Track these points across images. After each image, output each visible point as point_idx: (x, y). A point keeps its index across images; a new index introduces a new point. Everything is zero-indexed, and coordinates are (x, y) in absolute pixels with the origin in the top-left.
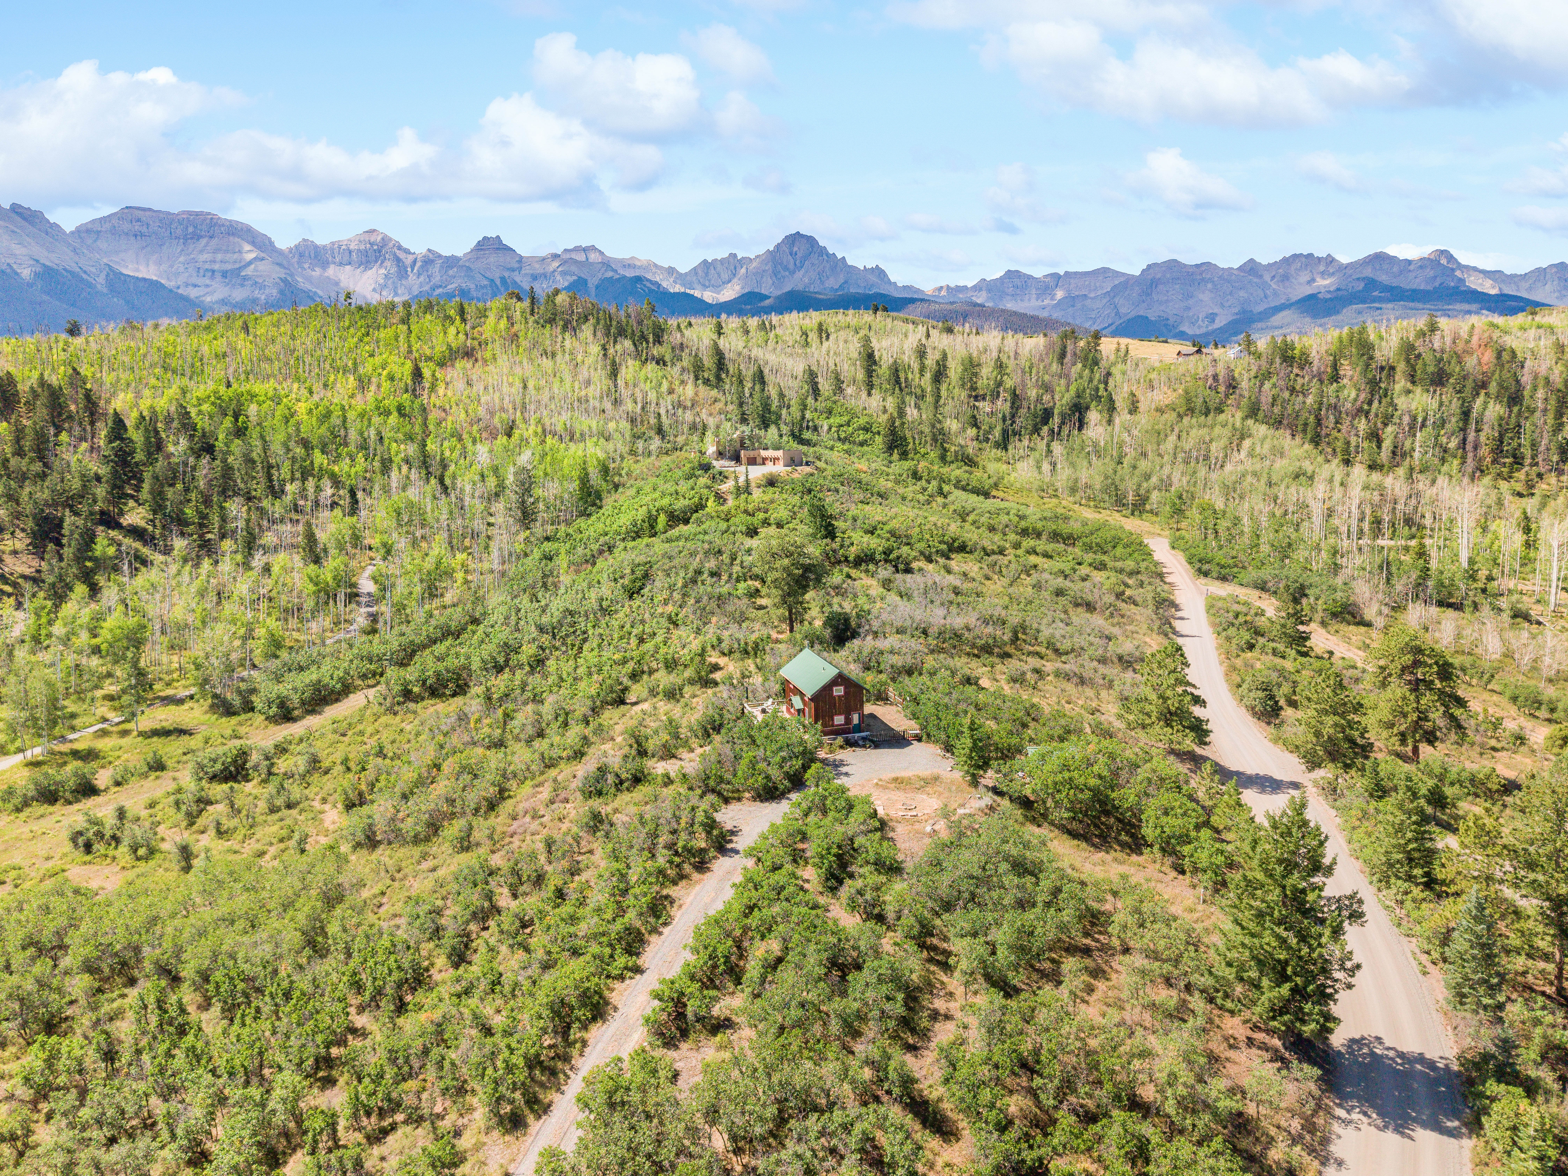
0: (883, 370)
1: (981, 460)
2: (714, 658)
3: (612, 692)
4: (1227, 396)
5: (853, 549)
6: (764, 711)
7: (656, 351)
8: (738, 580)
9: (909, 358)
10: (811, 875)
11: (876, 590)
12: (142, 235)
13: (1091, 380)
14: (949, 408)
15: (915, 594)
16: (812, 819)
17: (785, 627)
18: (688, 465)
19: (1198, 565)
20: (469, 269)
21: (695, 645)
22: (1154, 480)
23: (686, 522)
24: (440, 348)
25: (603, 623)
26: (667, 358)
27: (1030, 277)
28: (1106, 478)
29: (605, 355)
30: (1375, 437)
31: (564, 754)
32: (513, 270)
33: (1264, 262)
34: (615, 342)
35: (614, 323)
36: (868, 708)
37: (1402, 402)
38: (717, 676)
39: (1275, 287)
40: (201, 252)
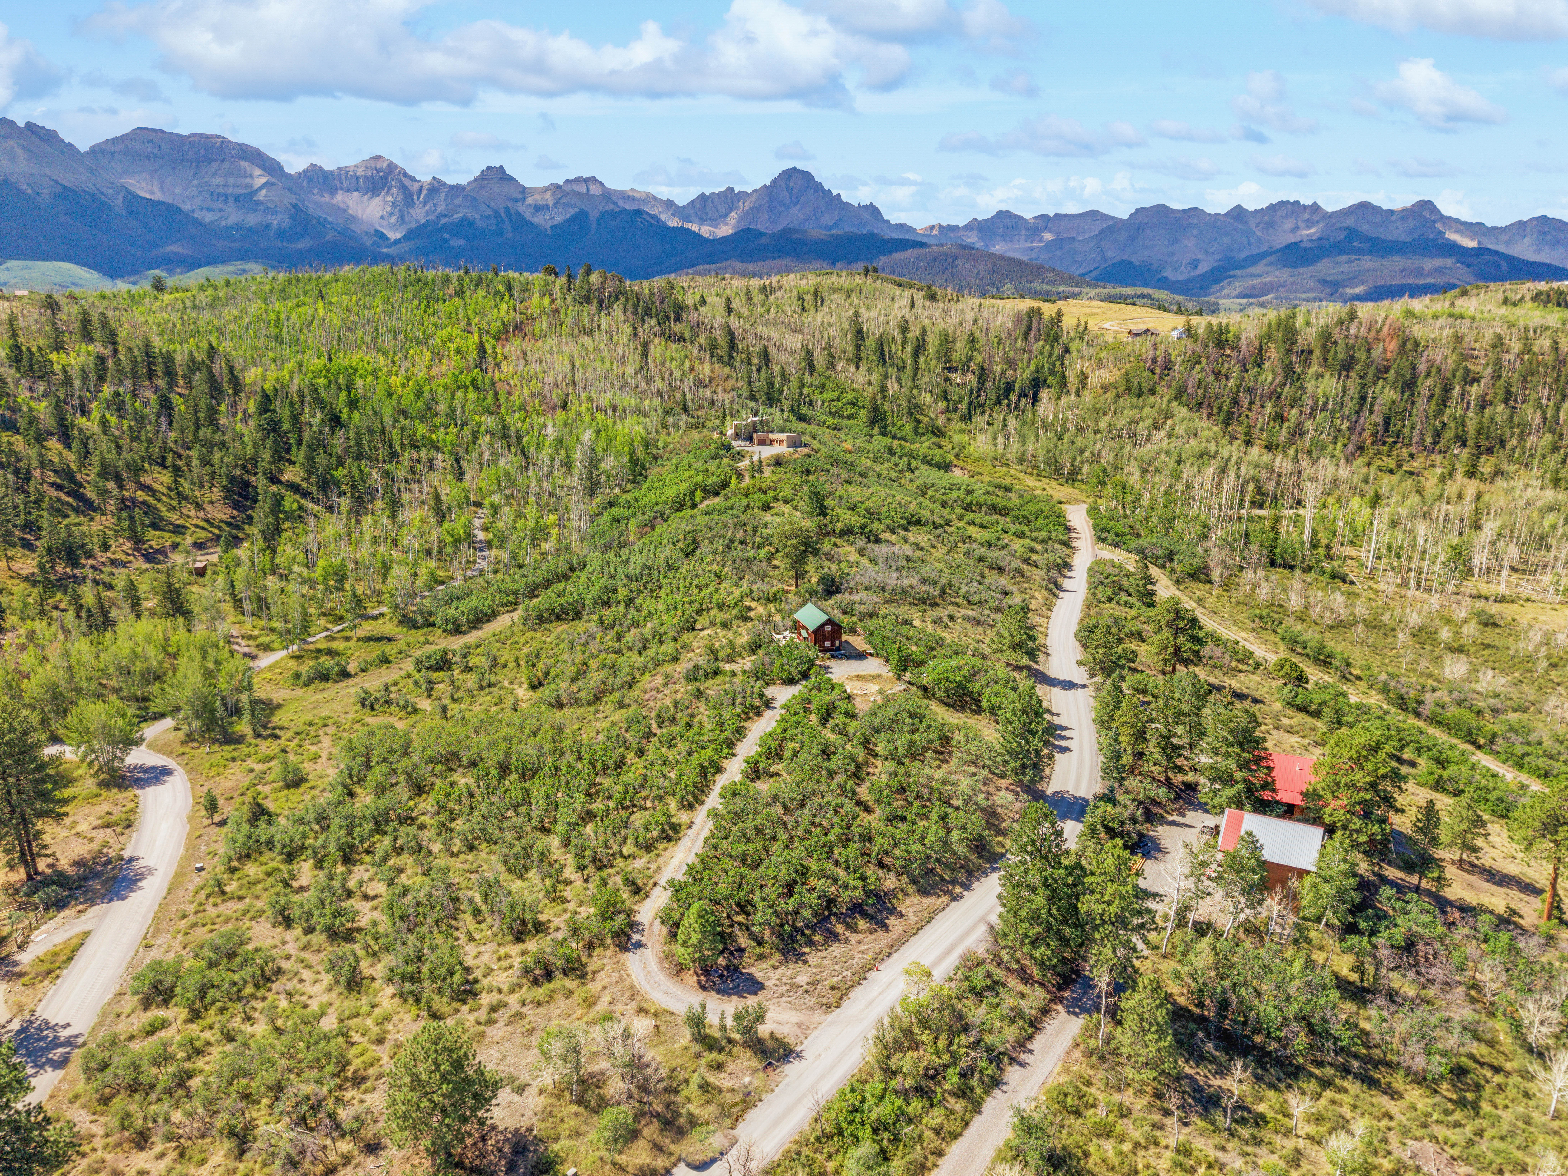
0: (870, 343)
1: (948, 431)
2: (747, 603)
3: (686, 622)
4: (1161, 378)
5: (839, 525)
6: (785, 638)
7: (677, 328)
8: (759, 547)
9: (893, 330)
10: (813, 718)
11: (854, 557)
12: (155, 157)
14: (924, 381)
15: (880, 560)
16: (814, 693)
17: (793, 583)
18: (713, 446)
19: (1100, 533)
20: (474, 199)
21: (737, 594)
22: (1087, 454)
23: (717, 494)
25: (671, 575)
26: (687, 336)
27: (1021, 218)
29: (635, 335)
30: (1280, 418)
31: (666, 658)
32: (517, 201)
33: (1251, 208)
34: (643, 322)
36: (844, 637)
37: (1310, 386)
38: (752, 614)
39: (1259, 234)
40: (214, 175)
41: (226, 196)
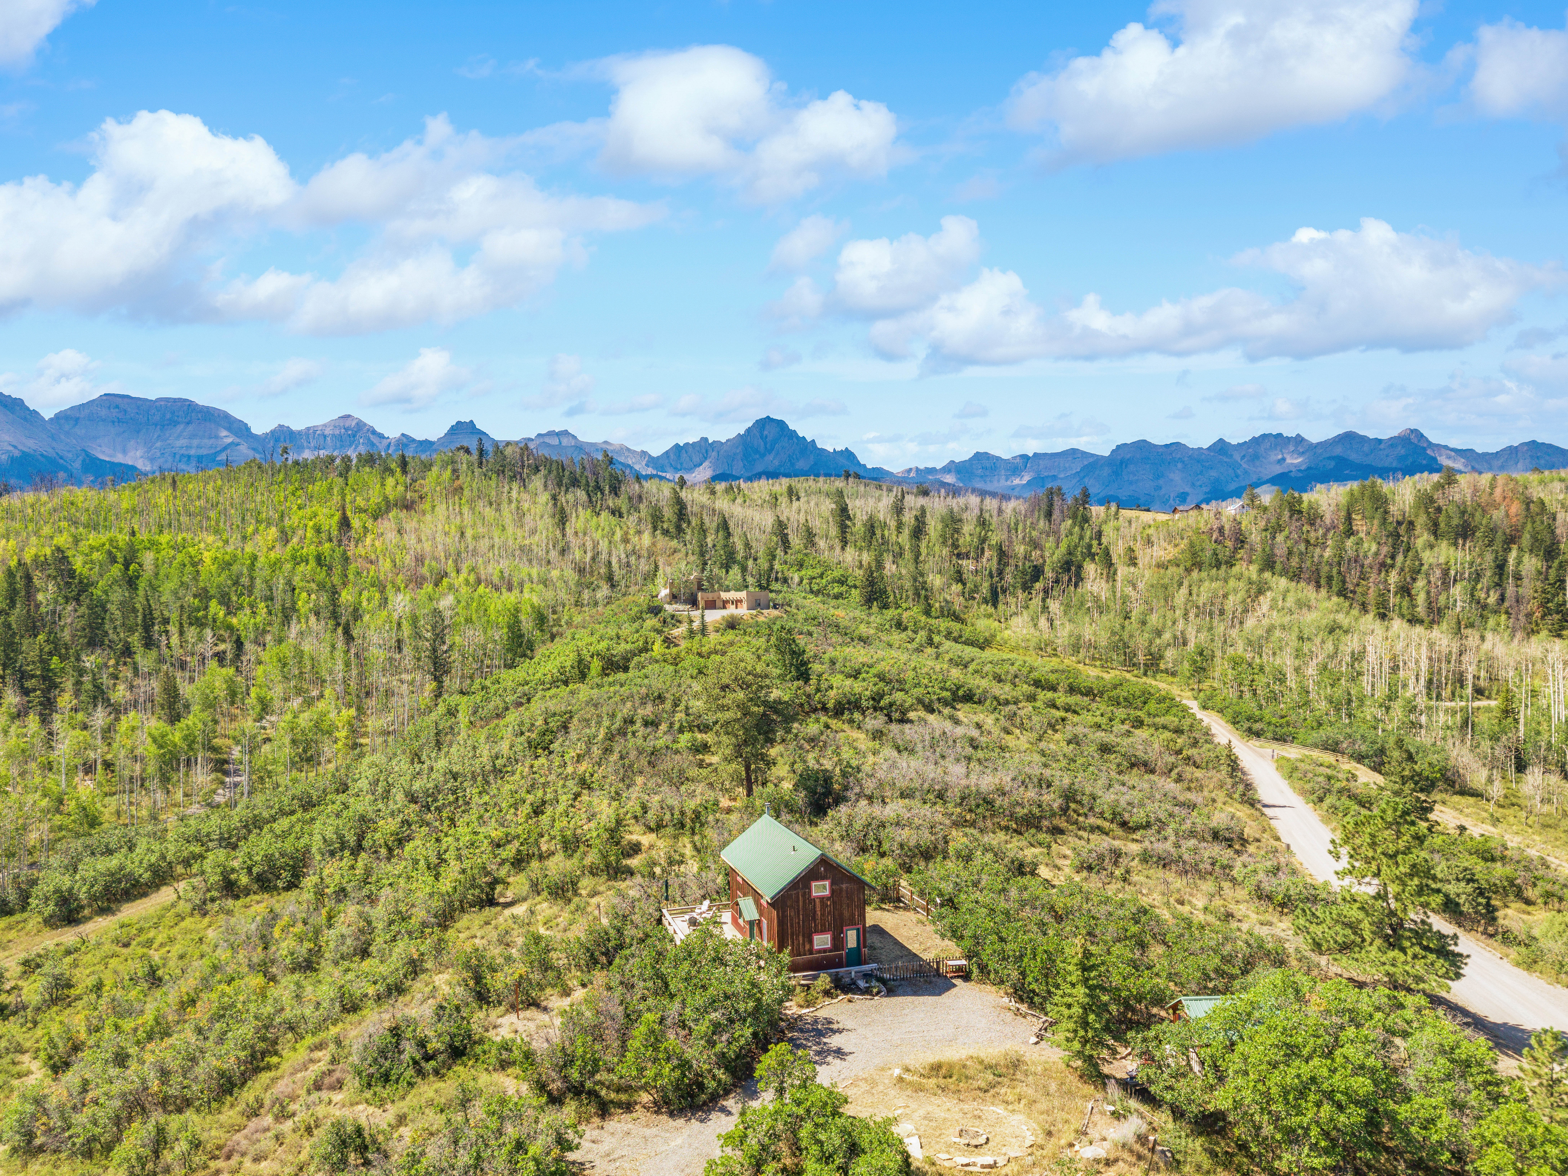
0: (858, 527)
1: (968, 617)
2: (633, 834)
3: (473, 886)
4: (1236, 549)
5: (832, 693)
6: (693, 922)
7: (612, 502)
8: (681, 731)
9: (885, 515)
11: (865, 743)
12: (120, 422)
13: (1081, 538)
14: (929, 565)
15: (919, 746)
17: (741, 791)
18: (635, 608)
19: (1247, 725)
21: (607, 815)
22: (1167, 636)
23: (626, 669)
24: (376, 499)
26: (624, 510)
27: (998, 458)
28: (1114, 633)
29: (554, 504)
30: (1405, 590)
31: (371, 991)
33: (1234, 442)
34: (567, 491)
35: (567, 473)
37: (1427, 557)
38: (635, 862)
39: (1245, 466)
40: (178, 438)
41: (189, 457)
